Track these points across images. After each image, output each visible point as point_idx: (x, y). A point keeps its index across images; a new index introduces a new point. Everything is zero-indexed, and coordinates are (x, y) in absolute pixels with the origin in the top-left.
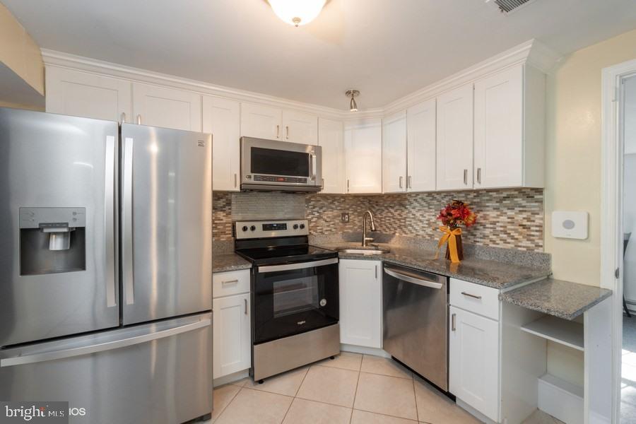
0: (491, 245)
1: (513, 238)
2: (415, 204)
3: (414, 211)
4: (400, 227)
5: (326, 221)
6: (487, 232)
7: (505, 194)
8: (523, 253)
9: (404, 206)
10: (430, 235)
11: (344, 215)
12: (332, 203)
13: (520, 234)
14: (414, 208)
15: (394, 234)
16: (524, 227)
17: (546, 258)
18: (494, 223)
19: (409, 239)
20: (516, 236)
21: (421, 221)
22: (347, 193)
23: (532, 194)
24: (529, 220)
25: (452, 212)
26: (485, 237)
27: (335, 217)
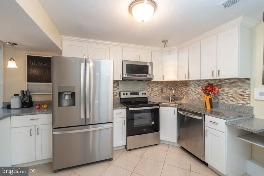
0: (226, 102)
1: (236, 99)
2: (193, 85)
4: (186, 94)
5: (155, 92)
6: (224, 97)
7: (232, 81)
8: (241, 106)
9: (188, 86)
10: (199, 98)
11: (162, 89)
12: (157, 85)
13: (239, 98)
14: (192, 87)
15: (183, 97)
16: (241, 95)
17: (251, 108)
18: (227, 93)
19: (189, 100)
20: (238, 98)
21: (195, 92)
22: (163, 80)
23: (245, 81)
24: (243, 92)
25: (208, 88)
26: (223, 99)
27: (158, 90)
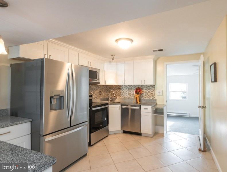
0: (145, 98)
1: (149, 96)
2: (124, 88)
3: (124, 90)
4: (119, 95)
5: (96, 94)
6: (144, 95)
7: (148, 86)
8: (151, 99)
9: (120, 89)
10: (129, 97)
11: (100, 92)
12: (97, 88)
13: (151, 95)
14: (124, 89)
15: (117, 98)
16: (152, 93)
17: (156, 100)
18: (145, 93)
19: (122, 99)
20: (150, 95)
21: (126, 93)
23: (153, 86)
24: (152, 92)
25: (138, 90)
26: (143, 96)
